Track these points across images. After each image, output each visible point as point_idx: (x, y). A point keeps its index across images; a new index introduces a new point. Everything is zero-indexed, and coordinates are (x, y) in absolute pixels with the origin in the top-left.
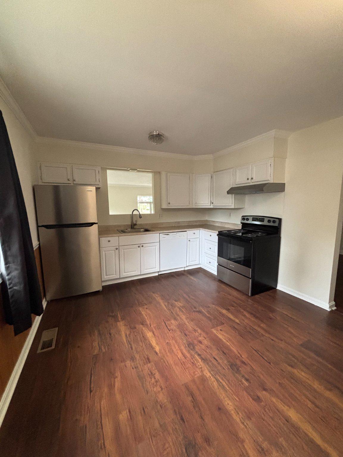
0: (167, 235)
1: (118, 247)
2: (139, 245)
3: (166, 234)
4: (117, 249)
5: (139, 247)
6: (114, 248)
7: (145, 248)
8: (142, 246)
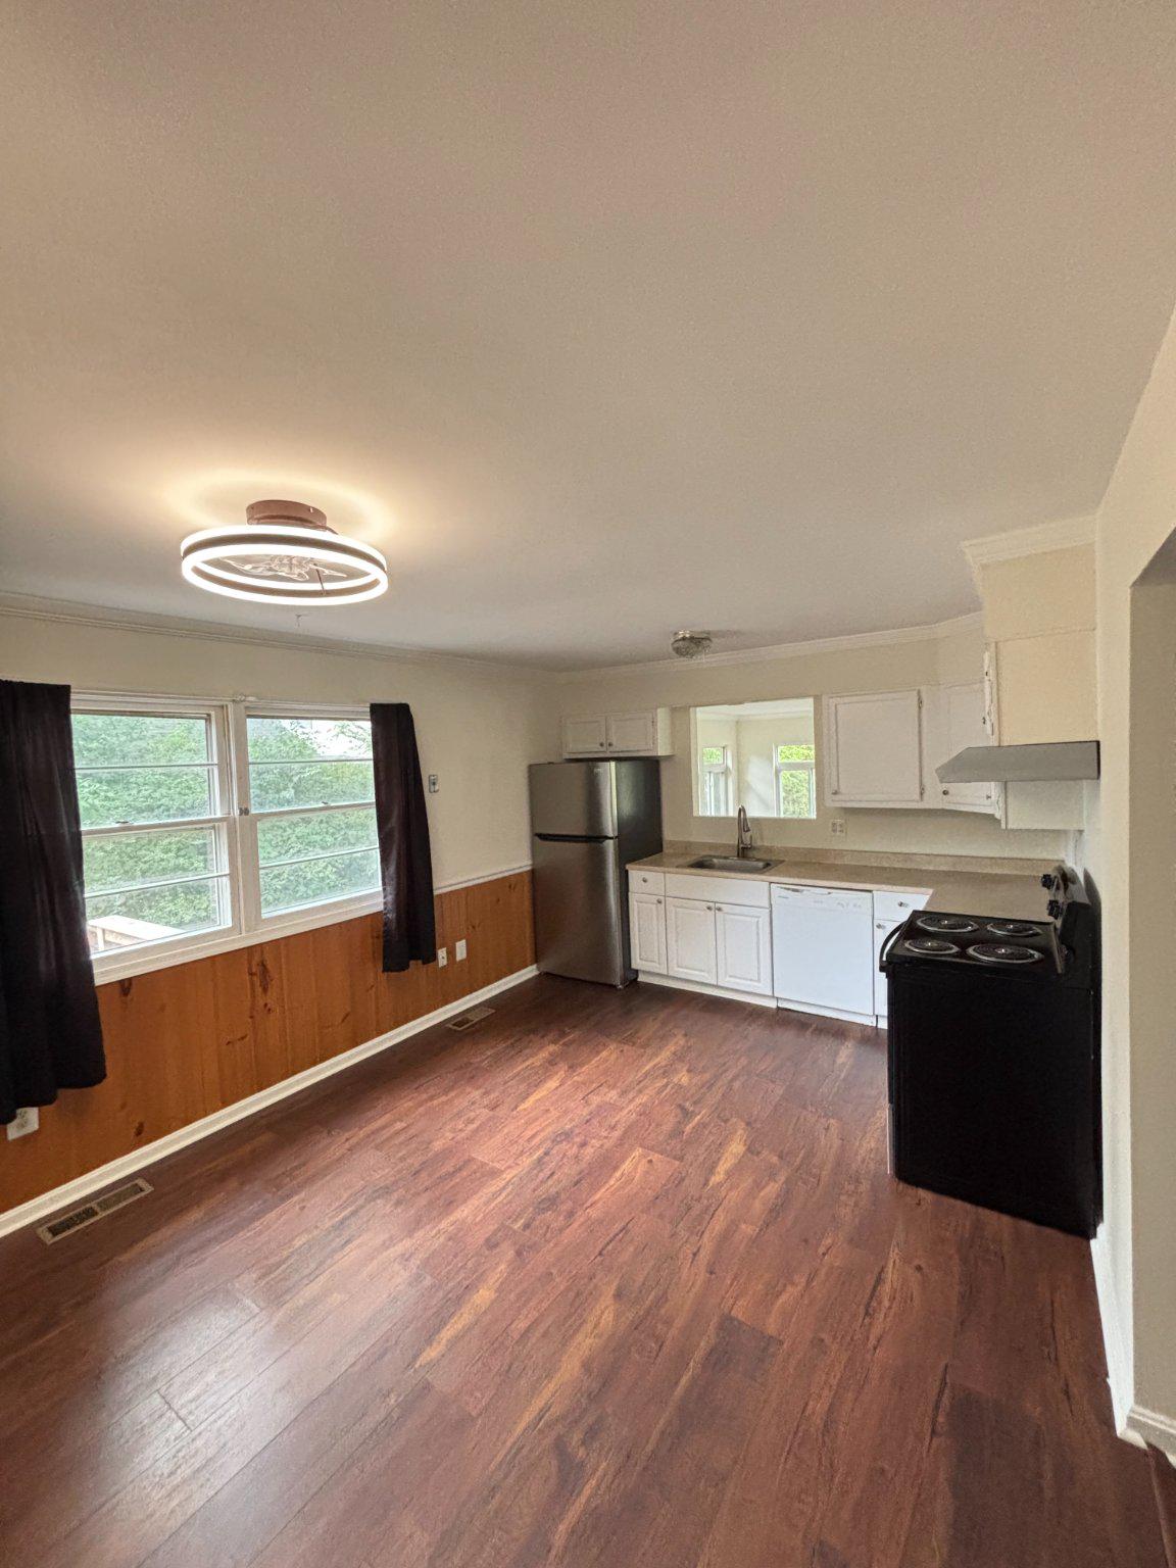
0: (794, 890)
1: (662, 898)
2: (711, 904)
3: (788, 889)
4: (660, 902)
5: (709, 908)
6: (654, 899)
7: (727, 917)
8: (719, 909)
